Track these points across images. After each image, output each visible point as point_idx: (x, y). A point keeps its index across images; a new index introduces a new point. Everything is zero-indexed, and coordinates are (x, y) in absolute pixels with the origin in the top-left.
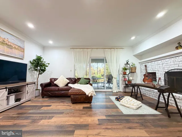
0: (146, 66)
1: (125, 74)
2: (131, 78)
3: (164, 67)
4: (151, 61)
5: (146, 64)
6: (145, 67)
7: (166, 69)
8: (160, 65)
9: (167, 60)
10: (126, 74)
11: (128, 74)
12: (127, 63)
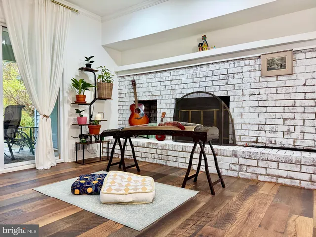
0: (134, 83)
1: (79, 101)
2: (98, 117)
3: (174, 87)
4: (147, 71)
5: (135, 78)
6: (131, 87)
7: (178, 92)
8: (166, 83)
9: (181, 72)
10: (85, 104)
11: (92, 103)
12: (89, 65)
